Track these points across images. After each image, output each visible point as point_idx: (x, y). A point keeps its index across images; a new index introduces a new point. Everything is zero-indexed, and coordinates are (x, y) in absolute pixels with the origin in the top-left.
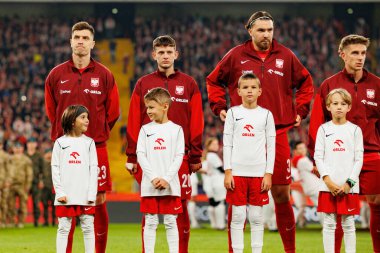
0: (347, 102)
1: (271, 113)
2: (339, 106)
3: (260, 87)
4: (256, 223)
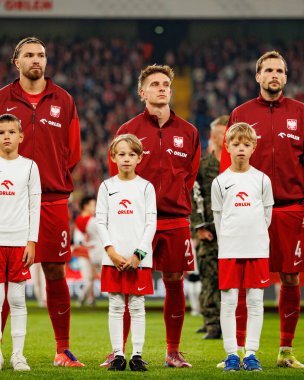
0: (137, 151)
1: (35, 165)
2: (127, 157)
3: (21, 131)
4: (17, 305)
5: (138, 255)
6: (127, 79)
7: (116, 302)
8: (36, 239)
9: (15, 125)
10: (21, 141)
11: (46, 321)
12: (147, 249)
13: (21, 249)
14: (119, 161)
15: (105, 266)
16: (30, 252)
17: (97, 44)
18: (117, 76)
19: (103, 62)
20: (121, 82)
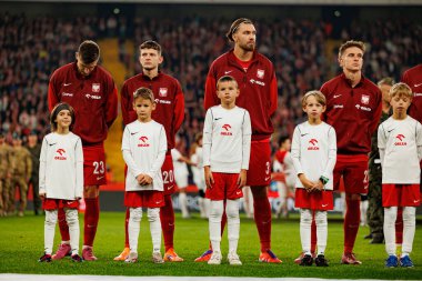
0: (322, 103)
1: (247, 113)
2: (314, 107)
3: (237, 88)
4: (232, 217)
5: (323, 181)
6: (313, 50)
7: (305, 215)
8: (247, 168)
9: (234, 83)
10: (237, 95)
11: (253, 229)
12: (329, 176)
13: (236, 175)
14: (309, 110)
15: (298, 189)
16: (243, 177)
17: (291, 24)
18: (306, 49)
19: (295, 37)
20: (309, 52)
